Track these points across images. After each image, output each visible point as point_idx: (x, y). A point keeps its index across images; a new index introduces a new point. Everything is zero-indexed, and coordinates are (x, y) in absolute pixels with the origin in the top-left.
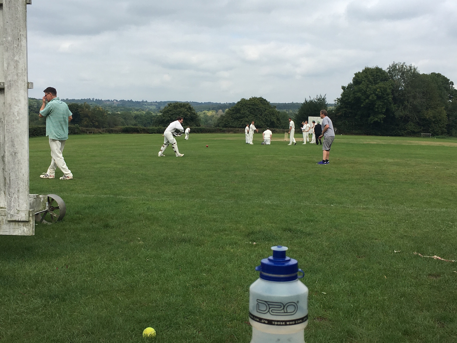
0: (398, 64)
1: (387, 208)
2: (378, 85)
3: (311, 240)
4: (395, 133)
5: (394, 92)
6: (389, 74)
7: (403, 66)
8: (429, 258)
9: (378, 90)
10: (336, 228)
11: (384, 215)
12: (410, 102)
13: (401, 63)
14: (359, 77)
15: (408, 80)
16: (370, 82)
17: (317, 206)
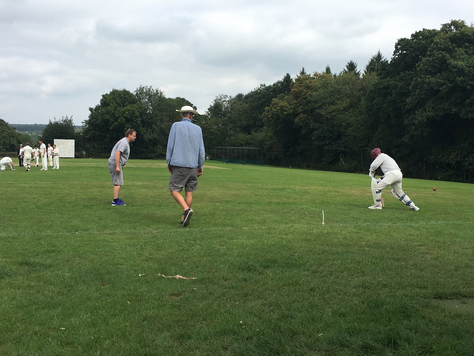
0: (145, 87)
1: (134, 232)
2: (126, 108)
3: (51, 273)
4: (145, 156)
5: (143, 115)
6: (136, 97)
7: (150, 89)
8: (172, 278)
9: (127, 113)
10: (79, 256)
11: (131, 239)
12: (158, 125)
13: (148, 86)
14: (106, 99)
15: (155, 104)
16: (119, 104)
17: (60, 235)
